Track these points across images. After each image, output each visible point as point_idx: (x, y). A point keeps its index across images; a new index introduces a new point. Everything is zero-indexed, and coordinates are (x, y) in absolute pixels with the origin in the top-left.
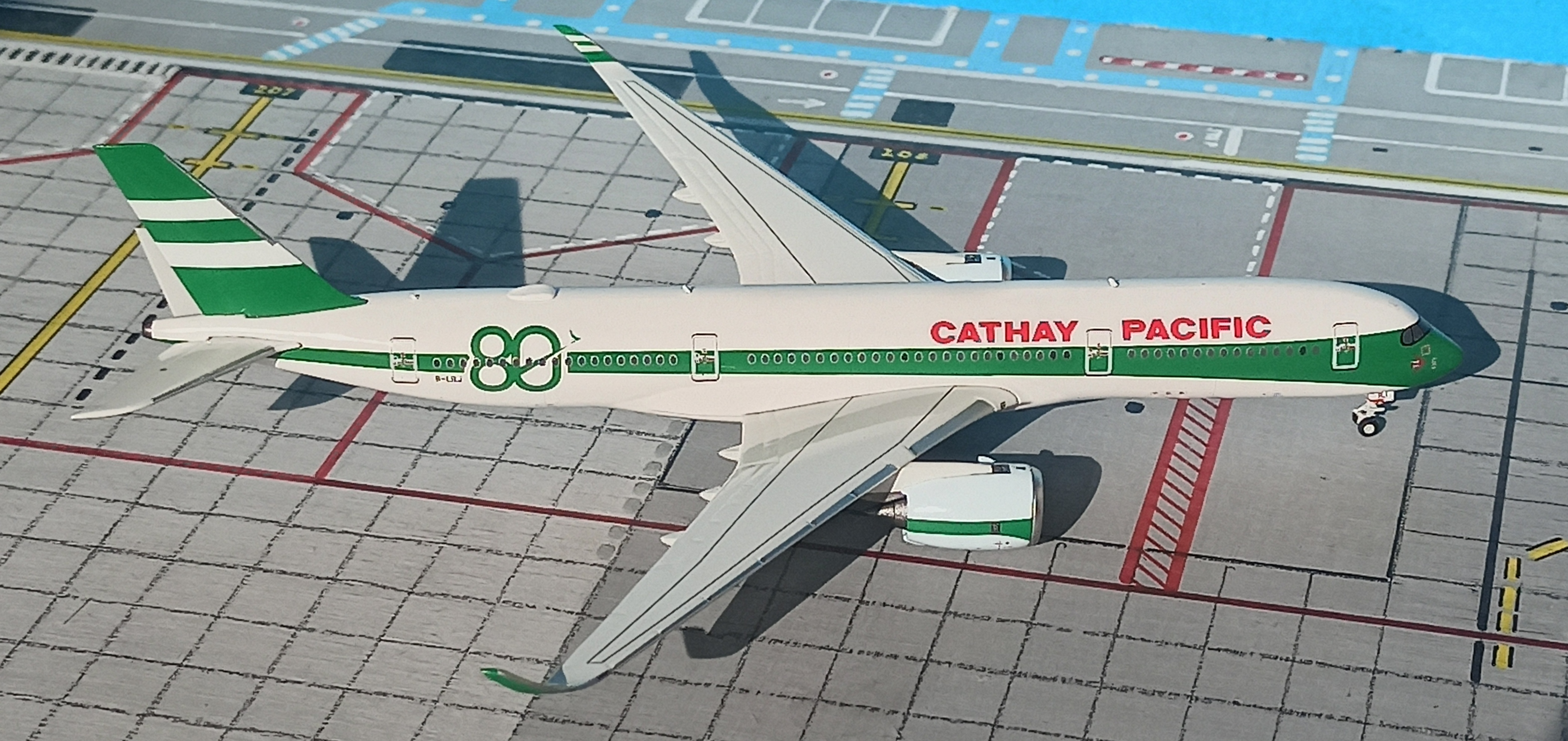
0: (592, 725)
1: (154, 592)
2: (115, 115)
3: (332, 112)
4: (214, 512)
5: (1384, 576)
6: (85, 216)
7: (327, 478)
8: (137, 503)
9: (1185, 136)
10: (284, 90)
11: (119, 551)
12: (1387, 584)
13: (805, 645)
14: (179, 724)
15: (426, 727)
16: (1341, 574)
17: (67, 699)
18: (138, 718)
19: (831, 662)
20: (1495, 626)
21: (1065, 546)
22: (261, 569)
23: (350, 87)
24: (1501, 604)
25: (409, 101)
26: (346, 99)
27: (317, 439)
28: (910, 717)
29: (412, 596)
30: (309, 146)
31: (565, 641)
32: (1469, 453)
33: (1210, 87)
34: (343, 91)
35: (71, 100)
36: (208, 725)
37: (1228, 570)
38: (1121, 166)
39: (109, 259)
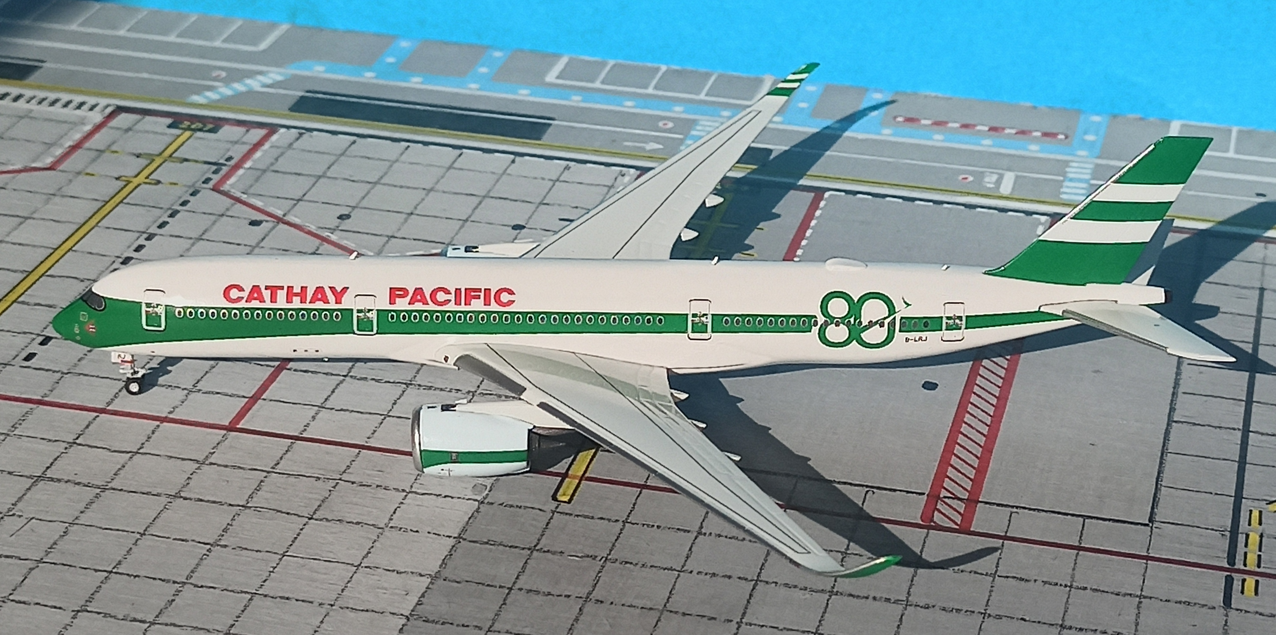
0: (468, 626)
1: (89, 513)
2: (59, 142)
3: (244, 143)
4: (141, 451)
5: (1147, 522)
6: (34, 219)
7: (238, 426)
8: (75, 443)
9: (966, 178)
10: (205, 126)
11: (59, 480)
12: (1149, 528)
13: (651, 566)
14: (109, 619)
15: (323, 625)
16: (1110, 520)
17: (11, 597)
18: (73, 613)
19: (674, 580)
20: (1242, 563)
21: (874, 493)
22: (181, 497)
23: (261, 125)
24: (1246, 545)
25: (311, 136)
26: (257, 134)
27: (230, 396)
28: (743, 625)
29: (312, 521)
30: (225, 169)
31: (444, 560)
32: (1216, 427)
33: (987, 142)
34: (255, 128)
35: (22, 130)
36: (135, 620)
37: (1013, 515)
38: (913, 200)
39: (53, 253)
